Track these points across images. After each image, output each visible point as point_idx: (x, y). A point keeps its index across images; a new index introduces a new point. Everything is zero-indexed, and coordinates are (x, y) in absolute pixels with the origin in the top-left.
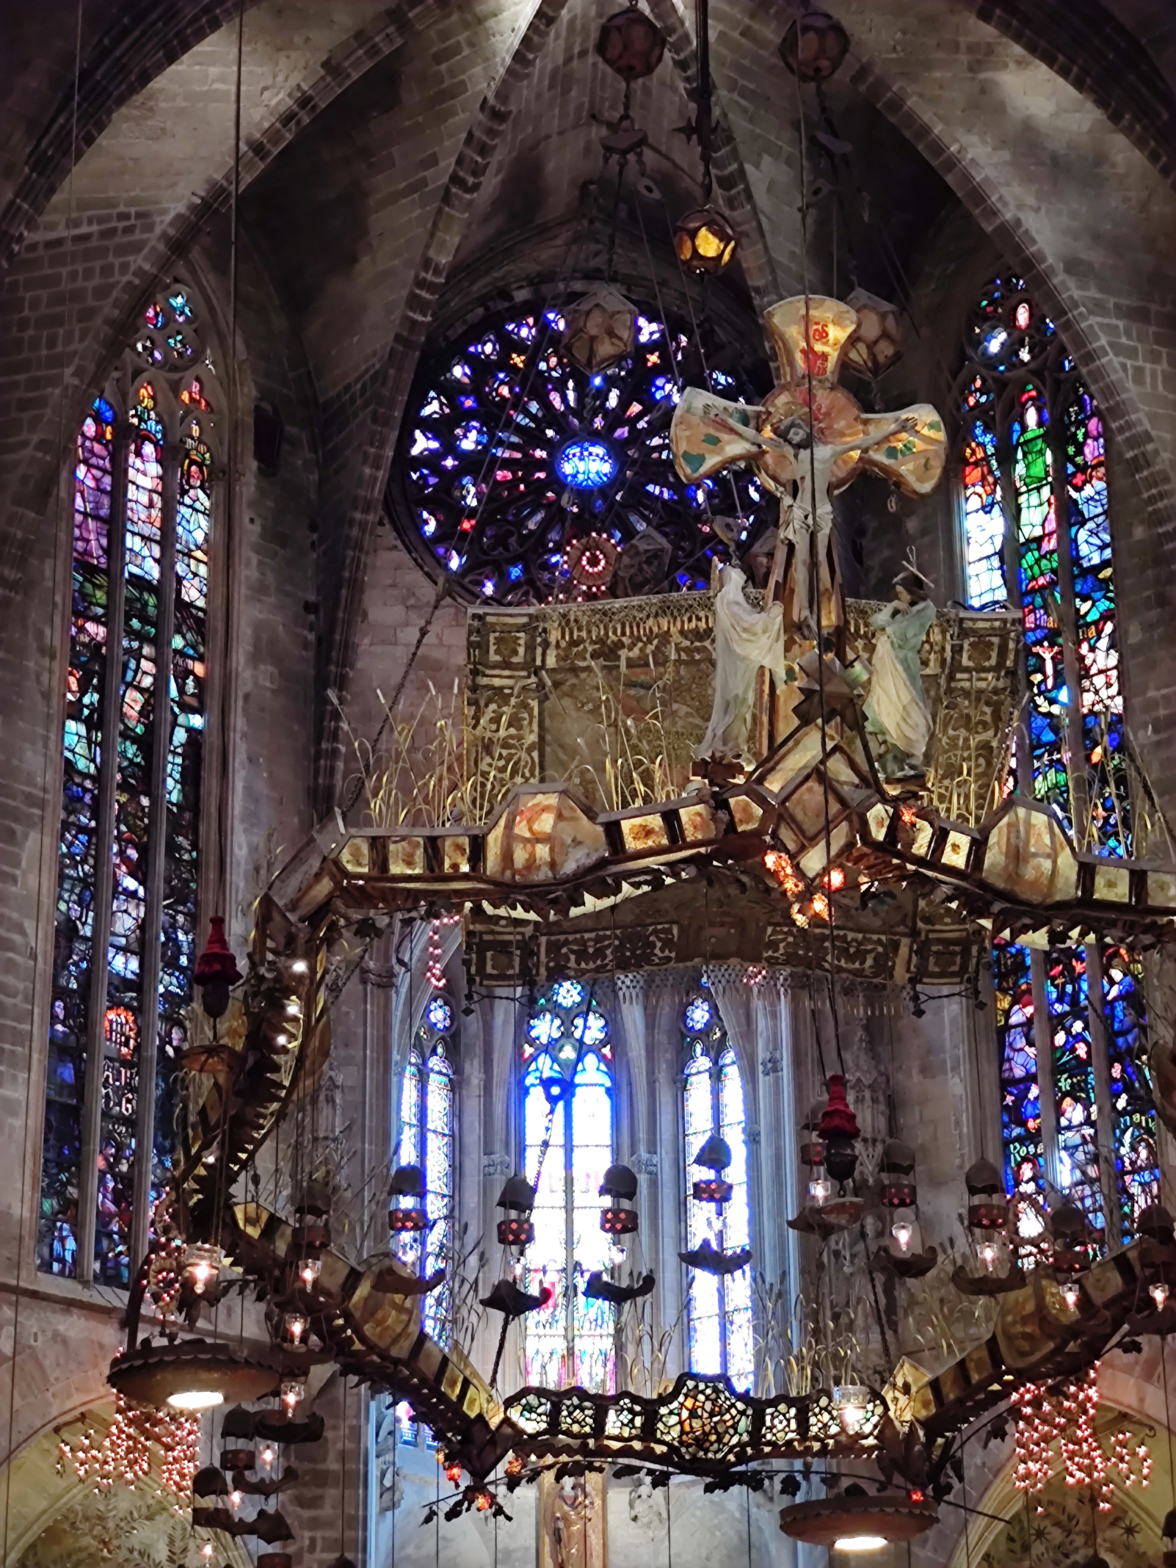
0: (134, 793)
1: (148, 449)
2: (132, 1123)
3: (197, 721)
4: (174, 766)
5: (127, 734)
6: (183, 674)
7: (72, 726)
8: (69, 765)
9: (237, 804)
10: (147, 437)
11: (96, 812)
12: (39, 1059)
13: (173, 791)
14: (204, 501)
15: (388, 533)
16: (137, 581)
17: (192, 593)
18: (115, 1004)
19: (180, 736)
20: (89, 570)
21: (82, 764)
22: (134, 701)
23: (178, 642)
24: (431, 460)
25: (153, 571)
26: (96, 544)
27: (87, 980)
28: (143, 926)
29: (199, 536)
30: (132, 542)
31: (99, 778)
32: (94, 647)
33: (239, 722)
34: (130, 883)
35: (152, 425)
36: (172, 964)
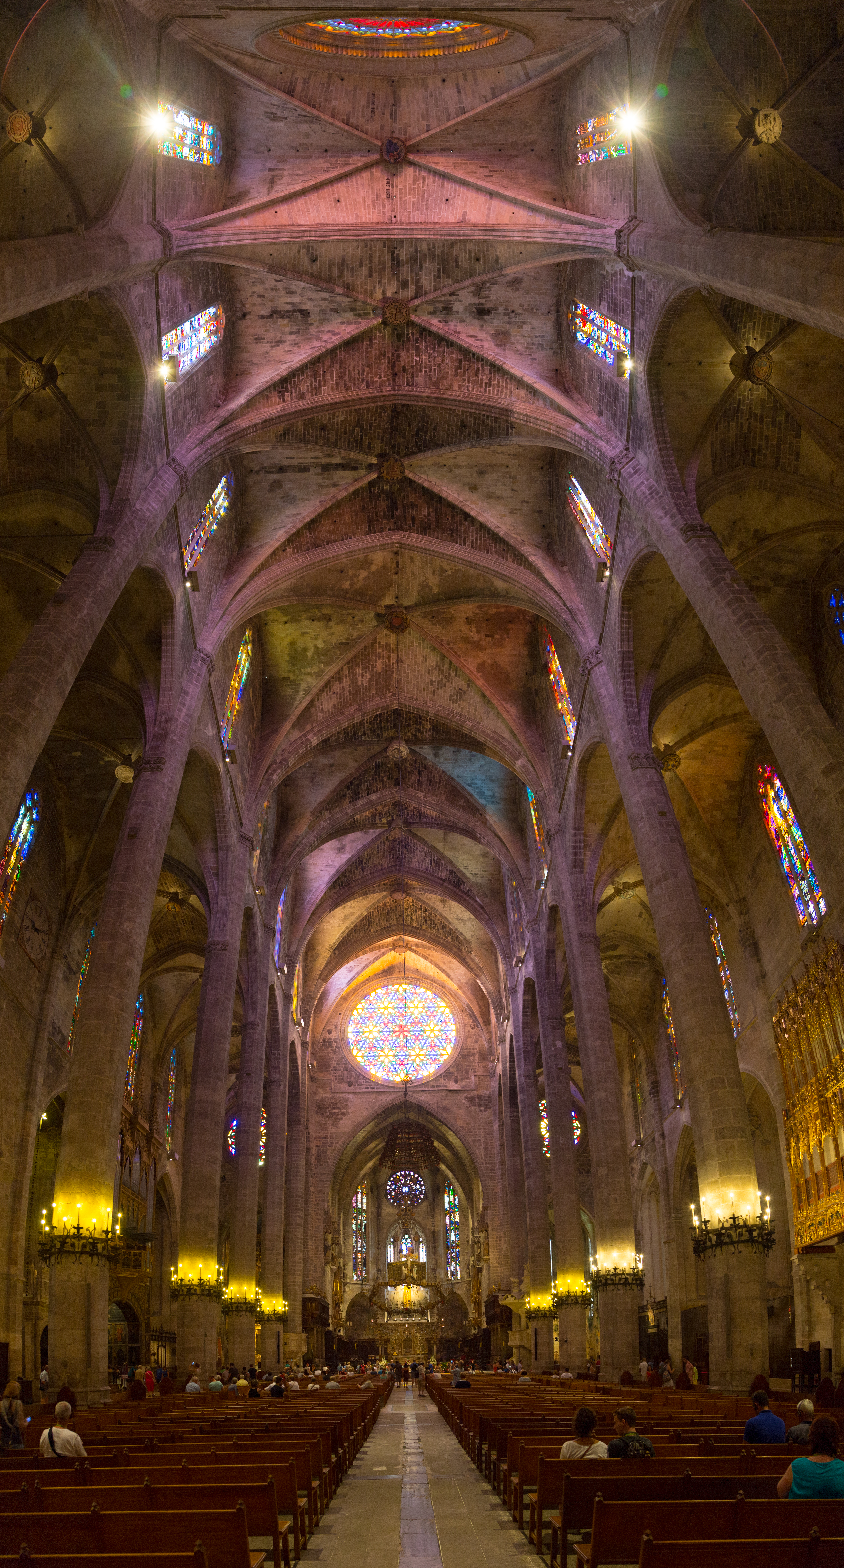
0: (359, 1231)
3: (365, 1222)
4: (363, 1227)
5: (358, 1225)
9: (370, 1231)
11: (356, 1233)
13: (363, 1230)
15: (384, 1199)
21: (354, 1229)
24: (389, 1189)
31: (356, 1230)
33: (370, 1223)
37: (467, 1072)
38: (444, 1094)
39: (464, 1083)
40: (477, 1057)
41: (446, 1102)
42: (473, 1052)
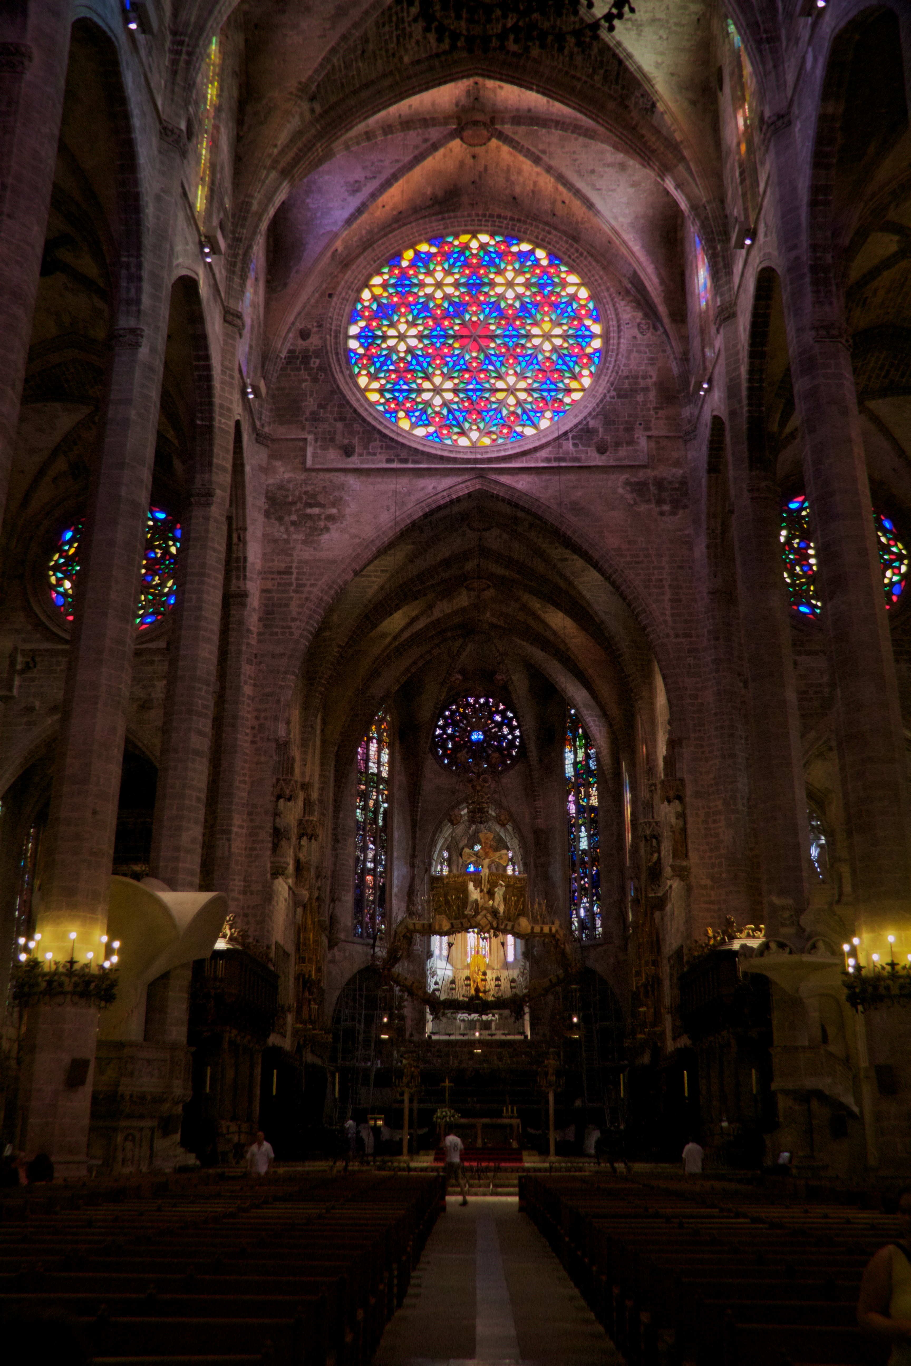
0: (371, 824)
1: (375, 741)
2: (373, 902)
3: (386, 805)
4: (381, 817)
5: (370, 811)
6: (383, 794)
7: (358, 811)
8: (358, 821)
9: (395, 825)
10: (373, 738)
11: (364, 830)
12: (352, 890)
13: (380, 823)
14: (387, 751)
15: (430, 756)
16: (373, 774)
17: (385, 775)
18: (369, 875)
19: (382, 809)
20: (361, 773)
21: (360, 819)
22: (371, 803)
23: (381, 787)
24: (440, 735)
25: (375, 771)
26: (362, 766)
27: (363, 870)
28: (375, 856)
29: (386, 760)
30: (371, 764)
31: (364, 822)
32: (362, 791)
33: (396, 805)
34: (371, 846)
35: (375, 735)
36: (381, 864)
37: (629, 429)
38: (572, 477)
39: (622, 452)
40: (652, 395)
41: (579, 493)
42: (642, 383)
